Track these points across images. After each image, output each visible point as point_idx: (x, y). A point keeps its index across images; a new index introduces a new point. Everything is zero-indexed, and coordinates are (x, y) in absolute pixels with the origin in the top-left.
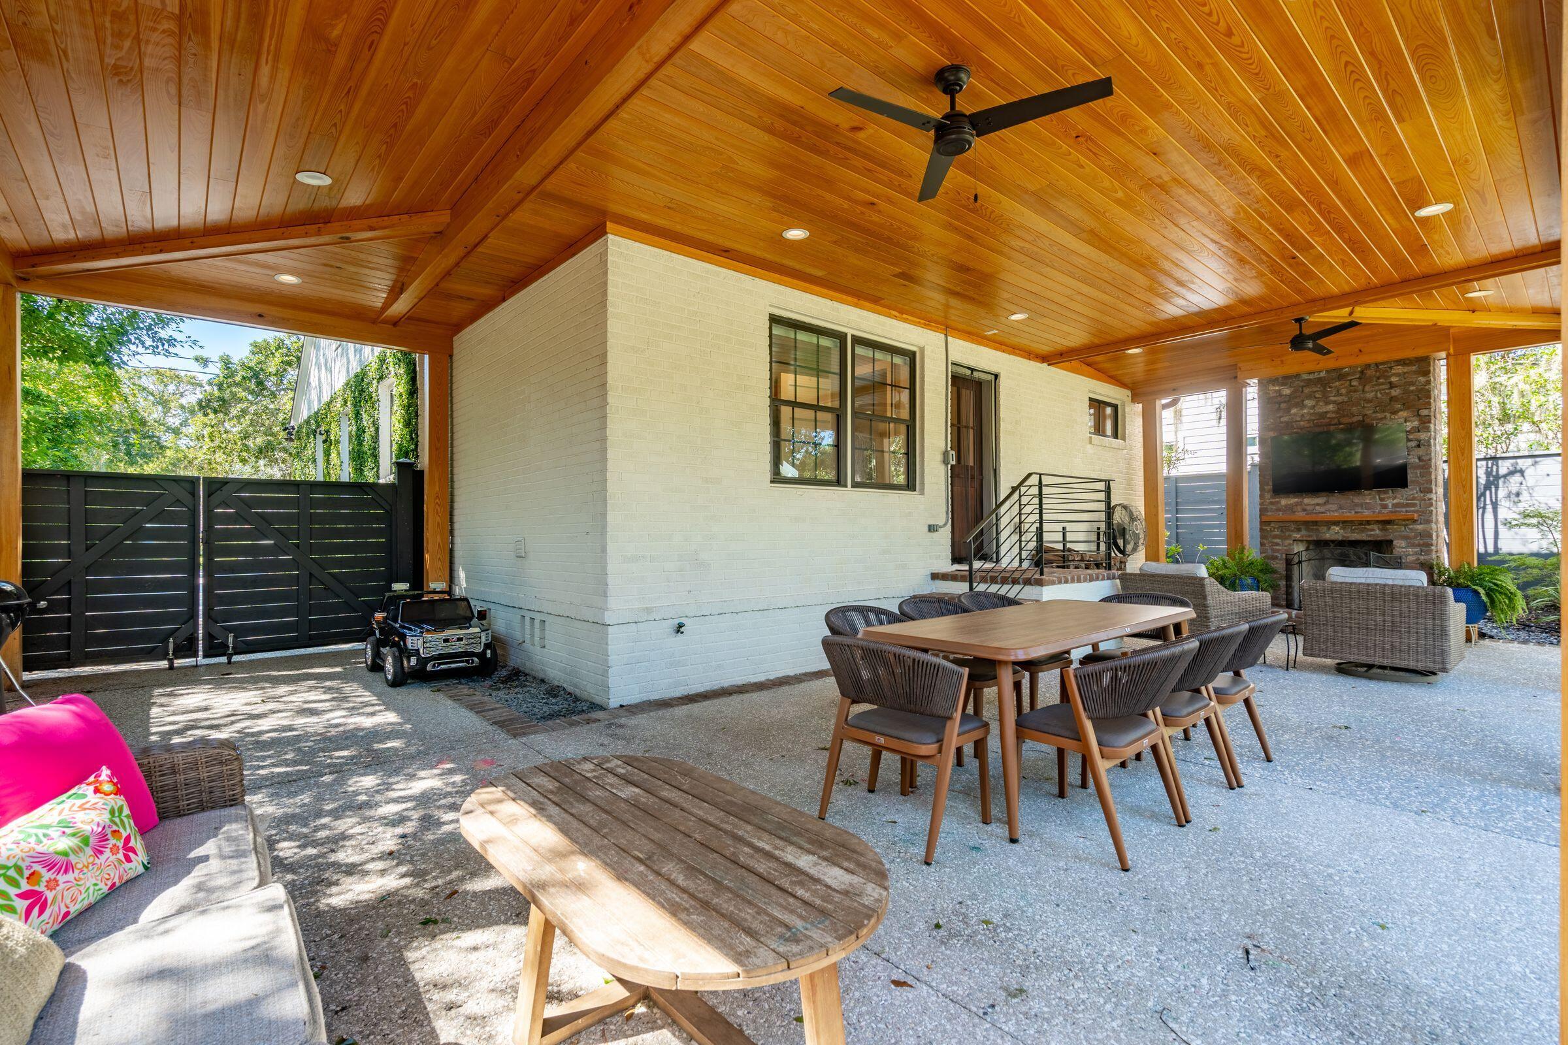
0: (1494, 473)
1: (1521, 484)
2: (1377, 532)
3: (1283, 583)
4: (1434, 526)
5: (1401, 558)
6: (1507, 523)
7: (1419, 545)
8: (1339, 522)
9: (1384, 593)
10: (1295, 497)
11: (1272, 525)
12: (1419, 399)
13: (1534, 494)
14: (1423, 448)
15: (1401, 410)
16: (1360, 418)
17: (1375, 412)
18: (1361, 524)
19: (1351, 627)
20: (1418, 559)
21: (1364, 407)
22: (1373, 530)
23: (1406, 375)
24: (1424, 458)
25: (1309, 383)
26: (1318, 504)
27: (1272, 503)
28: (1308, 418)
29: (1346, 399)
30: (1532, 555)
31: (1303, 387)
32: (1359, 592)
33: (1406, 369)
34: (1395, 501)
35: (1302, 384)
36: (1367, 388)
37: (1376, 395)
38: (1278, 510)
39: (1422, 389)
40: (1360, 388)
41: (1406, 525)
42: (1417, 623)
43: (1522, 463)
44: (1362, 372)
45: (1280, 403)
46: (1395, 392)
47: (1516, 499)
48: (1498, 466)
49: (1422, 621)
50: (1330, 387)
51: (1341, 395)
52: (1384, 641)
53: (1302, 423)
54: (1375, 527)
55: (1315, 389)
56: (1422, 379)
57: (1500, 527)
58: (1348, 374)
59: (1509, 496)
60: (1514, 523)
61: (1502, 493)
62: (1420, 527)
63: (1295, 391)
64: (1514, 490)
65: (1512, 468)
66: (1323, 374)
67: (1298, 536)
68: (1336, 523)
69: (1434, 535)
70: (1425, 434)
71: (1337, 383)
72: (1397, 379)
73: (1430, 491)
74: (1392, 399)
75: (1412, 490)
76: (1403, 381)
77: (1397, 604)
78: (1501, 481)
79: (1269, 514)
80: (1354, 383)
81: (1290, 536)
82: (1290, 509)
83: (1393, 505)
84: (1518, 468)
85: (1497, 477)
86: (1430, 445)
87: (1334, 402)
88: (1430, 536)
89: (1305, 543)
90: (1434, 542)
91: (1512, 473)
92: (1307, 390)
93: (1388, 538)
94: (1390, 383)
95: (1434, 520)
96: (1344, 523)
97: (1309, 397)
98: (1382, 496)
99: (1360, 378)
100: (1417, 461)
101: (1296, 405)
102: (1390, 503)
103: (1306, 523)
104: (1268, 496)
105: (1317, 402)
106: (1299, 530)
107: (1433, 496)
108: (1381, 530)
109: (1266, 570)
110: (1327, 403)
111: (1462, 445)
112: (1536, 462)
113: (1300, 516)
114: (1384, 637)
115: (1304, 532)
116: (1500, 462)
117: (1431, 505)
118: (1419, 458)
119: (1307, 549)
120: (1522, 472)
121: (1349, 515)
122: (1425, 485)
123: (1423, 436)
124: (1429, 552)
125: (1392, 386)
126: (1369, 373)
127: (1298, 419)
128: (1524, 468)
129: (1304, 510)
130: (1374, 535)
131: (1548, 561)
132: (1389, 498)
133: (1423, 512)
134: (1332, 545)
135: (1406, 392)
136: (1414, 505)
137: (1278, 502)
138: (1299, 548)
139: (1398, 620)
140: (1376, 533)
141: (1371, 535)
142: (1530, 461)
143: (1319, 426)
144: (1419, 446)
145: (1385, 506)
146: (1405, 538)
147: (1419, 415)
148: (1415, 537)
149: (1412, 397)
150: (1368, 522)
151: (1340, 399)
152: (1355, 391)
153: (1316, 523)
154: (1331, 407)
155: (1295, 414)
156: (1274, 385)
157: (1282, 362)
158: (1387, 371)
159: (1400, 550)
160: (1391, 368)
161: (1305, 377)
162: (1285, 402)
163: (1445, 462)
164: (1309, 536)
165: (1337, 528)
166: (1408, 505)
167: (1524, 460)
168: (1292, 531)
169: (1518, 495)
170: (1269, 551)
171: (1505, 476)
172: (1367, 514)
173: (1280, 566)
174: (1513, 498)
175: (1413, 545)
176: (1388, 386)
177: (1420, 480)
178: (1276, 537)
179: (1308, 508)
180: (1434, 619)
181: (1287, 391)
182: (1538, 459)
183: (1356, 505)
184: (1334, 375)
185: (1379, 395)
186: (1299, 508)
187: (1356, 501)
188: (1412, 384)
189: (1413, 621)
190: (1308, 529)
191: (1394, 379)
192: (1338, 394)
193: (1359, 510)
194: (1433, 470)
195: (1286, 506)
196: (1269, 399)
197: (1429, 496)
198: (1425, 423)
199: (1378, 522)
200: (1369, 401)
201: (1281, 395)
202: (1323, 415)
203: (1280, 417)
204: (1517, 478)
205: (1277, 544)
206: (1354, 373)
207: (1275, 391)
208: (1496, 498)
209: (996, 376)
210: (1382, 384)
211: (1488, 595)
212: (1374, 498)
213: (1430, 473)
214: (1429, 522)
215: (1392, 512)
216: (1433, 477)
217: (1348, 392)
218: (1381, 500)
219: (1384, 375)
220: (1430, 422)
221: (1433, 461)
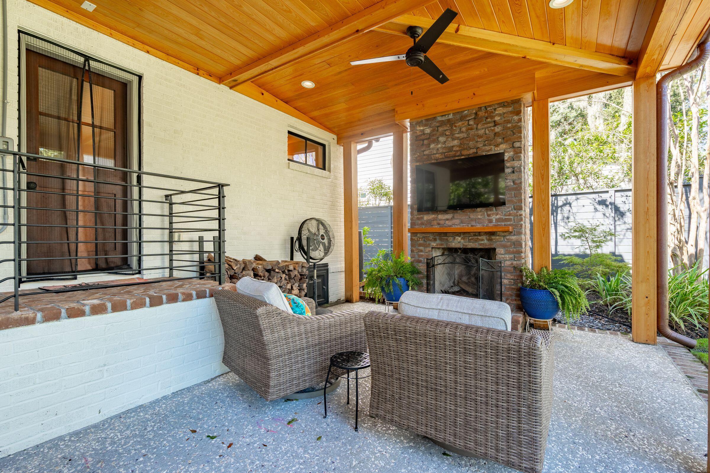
0: (556, 205)
1: (569, 211)
2: (486, 241)
3: (425, 281)
4: (523, 236)
5: (501, 263)
6: (562, 235)
7: (513, 253)
8: (460, 233)
9: (455, 341)
10: (433, 214)
11: (418, 235)
12: (514, 134)
13: (576, 218)
14: (516, 174)
15: (502, 143)
16: (475, 150)
17: (485, 145)
18: (475, 235)
19: (417, 385)
20: (512, 264)
21: (477, 142)
22: (483, 240)
23: (505, 115)
24: (517, 182)
25: (442, 123)
26: (447, 220)
27: (418, 219)
28: (441, 151)
29: (465, 136)
30: (577, 255)
31: (438, 127)
32: (425, 336)
33: (505, 110)
34: (498, 217)
35: (438, 124)
36: (480, 126)
37: (485, 131)
38: (422, 224)
39: (516, 126)
40: (475, 126)
41: (504, 236)
42: (497, 392)
43: (571, 198)
44: (476, 114)
45: (423, 140)
46: (498, 129)
47: (567, 221)
48: (557, 201)
49: (503, 388)
50: (455, 126)
51: (463, 132)
52: (455, 411)
53: (437, 155)
54: (484, 237)
55: (446, 128)
56: (516, 118)
57: (559, 238)
58: (466, 116)
59: (563, 219)
60: (567, 235)
61: (560, 217)
62: (514, 238)
63: (433, 131)
64: (566, 215)
65: (565, 202)
66: (451, 116)
67: (434, 244)
68: (459, 234)
69: (524, 244)
70: (518, 162)
71: (460, 123)
72: (499, 118)
73: (521, 209)
74: (495, 134)
75: (508, 208)
76: (503, 120)
77: (470, 359)
78: (559, 209)
79: (417, 227)
80: (471, 123)
81: (429, 244)
82: (429, 222)
83: (496, 220)
84: (568, 202)
85: (557, 207)
86: (520, 171)
87: (458, 138)
88: (521, 245)
89: (441, 250)
90: (523, 250)
91: (564, 205)
92: (441, 129)
93: (493, 247)
94: (495, 122)
95: (523, 232)
96: (464, 234)
97: (443, 134)
98: (489, 213)
99: (475, 118)
100: (512, 184)
101: (433, 142)
102: (494, 218)
103: (440, 234)
104: (415, 212)
105: (447, 138)
106: (435, 240)
107: (523, 212)
108: (488, 240)
109: (414, 271)
110: (453, 139)
111: (542, 172)
112: (577, 199)
113: (436, 228)
114: (456, 405)
115: (438, 242)
116: (559, 197)
117: (522, 220)
118: (513, 182)
119: (443, 255)
120: (570, 204)
121: (466, 227)
122: (518, 204)
123: (516, 164)
124: (520, 258)
125: (496, 124)
126: (481, 114)
127: (435, 152)
128: (571, 202)
129: (439, 224)
130: (483, 244)
131: (585, 260)
132: (493, 214)
133: (516, 225)
134: (460, 251)
135: (505, 128)
136: (510, 220)
137: (422, 218)
138: (436, 253)
139: (473, 382)
140: (484, 243)
141: (481, 244)
142: (574, 197)
143: (448, 157)
144: (513, 172)
145: (490, 221)
146: (504, 246)
147: (513, 147)
148: (511, 246)
149: (509, 133)
150: (480, 234)
151: (461, 135)
152: (472, 129)
153: (446, 234)
154: (456, 142)
155: (433, 149)
156: (419, 126)
157: (423, 105)
158: (492, 112)
159: (501, 256)
160: (495, 109)
161: (440, 119)
162: (426, 139)
163: (530, 197)
164: (442, 245)
165: (460, 239)
166: (506, 220)
167: (571, 196)
168: (431, 240)
169: (568, 218)
170: (416, 256)
171: (561, 207)
172: (478, 227)
173: (422, 267)
174: (566, 220)
175: (509, 253)
176: (493, 124)
177: (514, 199)
178: (420, 245)
179: (441, 222)
180: (519, 388)
181: (428, 131)
182: (579, 196)
183: (472, 220)
184: (458, 116)
185: (487, 132)
186: (435, 222)
187: (472, 217)
188: (509, 122)
189: (492, 387)
190: (441, 240)
191: (497, 118)
192: (461, 132)
193: (473, 223)
194: (523, 191)
195: (427, 221)
196: (417, 137)
197: (520, 212)
198: (517, 153)
199: (487, 233)
200: (480, 137)
201: (424, 134)
202: (451, 149)
203: (424, 151)
204: (567, 208)
205: (421, 251)
206: (470, 115)
207: (421, 131)
208: (557, 220)
209: (140, 78)
210: (489, 123)
211: (561, 296)
212: (484, 214)
213: (521, 194)
214: (520, 233)
215: (495, 226)
216: (523, 197)
217: (468, 130)
218: (489, 215)
219: (490, 115)
220: (521, 153)
221: (523, 184)
